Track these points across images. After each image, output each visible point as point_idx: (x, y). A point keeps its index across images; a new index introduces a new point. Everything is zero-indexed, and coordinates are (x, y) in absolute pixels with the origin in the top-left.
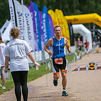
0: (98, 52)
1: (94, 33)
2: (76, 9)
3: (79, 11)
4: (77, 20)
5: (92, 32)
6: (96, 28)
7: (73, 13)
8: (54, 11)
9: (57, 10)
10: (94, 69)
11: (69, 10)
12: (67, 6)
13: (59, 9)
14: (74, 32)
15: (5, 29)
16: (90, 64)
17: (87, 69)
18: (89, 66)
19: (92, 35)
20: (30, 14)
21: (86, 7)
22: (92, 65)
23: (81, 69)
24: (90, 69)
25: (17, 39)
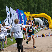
0: (45, 29)
1: (44, 21)
2: (36, 11)
3: (37, 12)
4: (37, 16)
5: (43, 21)
6: (44, 19)
7: (34, 13)
8: (27, 13)
9: (28, 12)
10: (44, 36)
11: (33, 12)
12: (32, 10)
13: (29, 12)
14: (35, 21)
15: (6, 20)
16: (42, 34)
17: (41, 36)
18: (42, 35)
19: (43, 22)
20: (17, 14)
21: (40, 10)
22: (43, 35)
23: (39, 37)
24: (43, 37)
25: (17, 24)
